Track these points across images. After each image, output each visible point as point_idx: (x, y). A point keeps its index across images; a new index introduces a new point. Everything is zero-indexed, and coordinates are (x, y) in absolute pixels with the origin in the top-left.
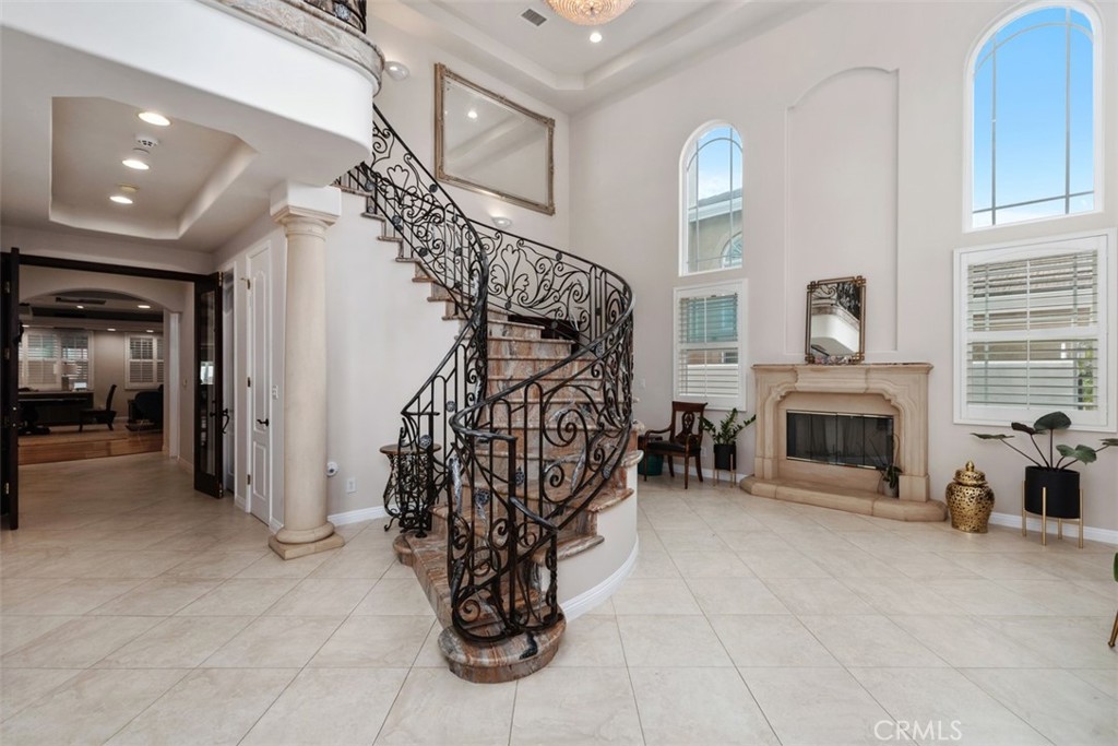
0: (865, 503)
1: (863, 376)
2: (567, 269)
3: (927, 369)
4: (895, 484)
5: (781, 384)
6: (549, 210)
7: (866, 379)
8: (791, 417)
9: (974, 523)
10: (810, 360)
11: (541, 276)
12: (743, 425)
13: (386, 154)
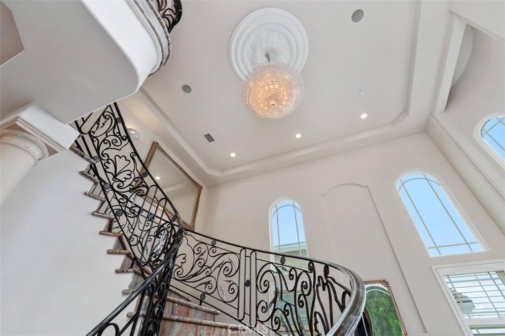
6: (192, 229)
13: (119, 148)
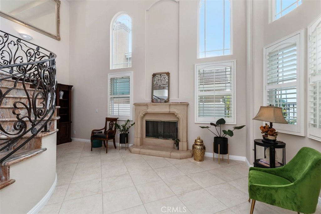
0: (168, 153)
1: (168, 107)
2: (41, 55)
3: (187, 105)
4: (178, 145)
5: (143, 110)
6: (58, 38)
7: (169, 108)
8: (147, 122)
9: (200, 158)
10: (153, 101)
11: (29, 58)
12: (131, 126)
